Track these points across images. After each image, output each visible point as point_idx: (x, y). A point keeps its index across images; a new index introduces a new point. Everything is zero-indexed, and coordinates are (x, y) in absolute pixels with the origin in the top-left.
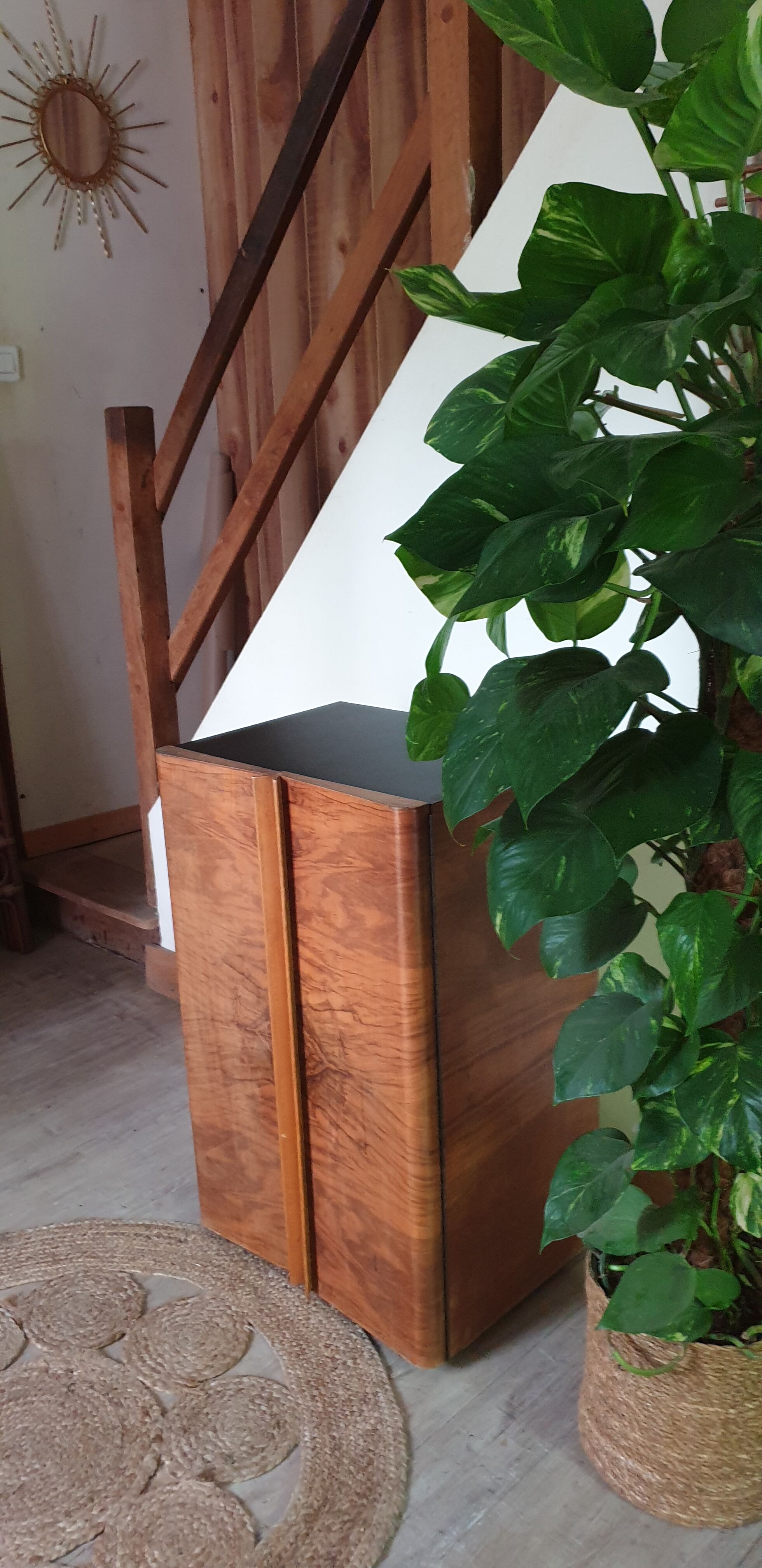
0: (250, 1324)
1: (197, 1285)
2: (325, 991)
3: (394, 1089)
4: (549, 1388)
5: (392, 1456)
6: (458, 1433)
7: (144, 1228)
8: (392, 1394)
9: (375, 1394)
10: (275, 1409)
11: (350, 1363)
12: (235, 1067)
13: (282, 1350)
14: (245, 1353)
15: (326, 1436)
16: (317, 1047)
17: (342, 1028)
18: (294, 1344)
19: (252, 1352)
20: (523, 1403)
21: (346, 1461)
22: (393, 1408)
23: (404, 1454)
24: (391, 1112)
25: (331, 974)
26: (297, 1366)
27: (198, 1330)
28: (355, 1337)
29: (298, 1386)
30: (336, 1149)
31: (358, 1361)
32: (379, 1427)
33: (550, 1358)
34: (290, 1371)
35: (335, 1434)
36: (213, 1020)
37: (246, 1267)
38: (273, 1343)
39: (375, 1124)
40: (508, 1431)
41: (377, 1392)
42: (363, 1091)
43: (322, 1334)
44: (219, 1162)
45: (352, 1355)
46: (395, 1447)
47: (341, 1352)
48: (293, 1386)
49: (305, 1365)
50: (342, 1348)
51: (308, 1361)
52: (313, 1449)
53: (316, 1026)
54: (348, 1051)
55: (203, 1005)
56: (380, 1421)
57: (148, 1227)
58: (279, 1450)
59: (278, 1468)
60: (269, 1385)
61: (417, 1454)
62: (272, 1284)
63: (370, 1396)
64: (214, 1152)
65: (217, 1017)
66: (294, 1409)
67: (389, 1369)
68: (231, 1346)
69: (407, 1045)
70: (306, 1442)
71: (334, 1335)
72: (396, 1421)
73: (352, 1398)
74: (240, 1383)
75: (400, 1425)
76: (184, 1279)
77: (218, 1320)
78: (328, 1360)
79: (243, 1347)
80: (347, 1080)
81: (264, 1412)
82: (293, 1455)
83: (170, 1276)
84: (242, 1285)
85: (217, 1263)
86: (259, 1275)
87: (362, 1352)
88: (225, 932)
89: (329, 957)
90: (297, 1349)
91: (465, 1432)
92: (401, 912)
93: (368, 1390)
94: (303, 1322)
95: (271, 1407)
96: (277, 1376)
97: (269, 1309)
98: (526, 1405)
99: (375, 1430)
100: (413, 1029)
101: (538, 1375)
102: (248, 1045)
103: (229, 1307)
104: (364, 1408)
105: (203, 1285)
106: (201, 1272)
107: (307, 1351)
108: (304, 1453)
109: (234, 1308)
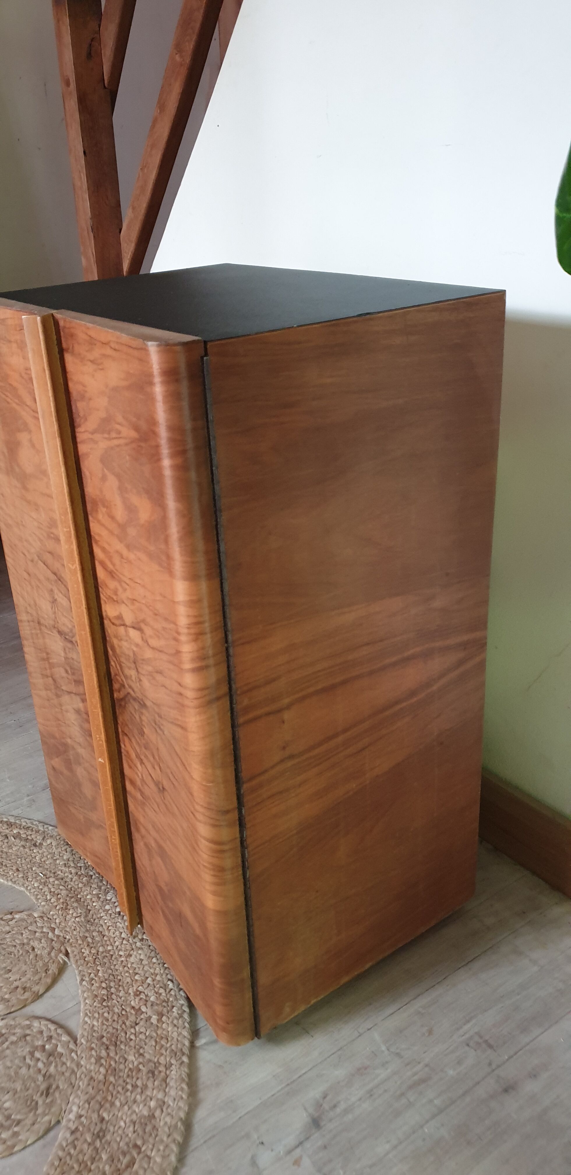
0: (67, 954)
1: (33, 898)
2: (117, 602)
3: (179, 730)
4: (372, 1090)
5: (158, 1160)
6: (247, 1136)
7: (5, 826)
8: (186, 1070)
9: (168, 1066)
10: (52, 1069)
11: (154, 1019)
12: (63, 678)
13: (89, 990)
14: (47, 990)
15: (95, 1116)
16: (118, 668)
17: (135, 649)
18: (104, 985)
19: (59, 988)
20: (335, 1106)
21: (104, 1157)
22: (182, 1089)
23: (173, 1158)
24: (180, 758)
25: (120, 581)
26: (96, 1015)
27: (10, 953)
28: (171, 985)
29: (87, 1041)
30: (142, 785)
31: (164, 1019)
32: (157, 1113)
33: (384, 1048)
34: (86, 1019)
35: (105, 1115)
36: (39, 623)
37: (88, 884)
38: (82, 980)
39: (168, 767)
40: (307, 1145)
41: (171, 1065)
42: (157, 727)
43: (137, 977)
44: (62, 773)
45: (160, 1009)
46: (167, 1146)
47: (149, 1004)
48: (83, 1041)
49: (106, 1015)
50: (152, 999)
51: (110, 1009)
52: (73, 1132)
53: (115, 641)
54: (142, 678)
55: (29, 605)
56: (162, 1104)
57: (10, 825)
58: (36, 1126)
59: (28, 1150)
60: (58, 1034)
61: (191, 1160)
62: (107, 907)
63: (162, 1068)
64: (57, 762)
65: (42, 621)
66: (73, 1072)
67: (195, 1033)
68: (37, 978)
69: (190, 680)
70: (70, 1120)
71: (149, 981)
72: (180, 1108)
73: (141, 1067)
74: (29, 1027)
75: (182, 1115)
76: (22, 889)
77: (36, 944)
78: (133, 1012)
79: (49, 981)
80: (144, 711)
81: (40, 1071)
82: (52, 1134)
83: (10, 883)
84: (75, 905)
85: (61, 875)
86: (98, 895)
87: (173, 1007)
88: (36, 524)
89: (117, 560)
90: (104, 992)
91: (256, 1137)
92: (172, 504)
93: (162, 1060)
94: (123, 959)
95: (48, 1065)
96: (73, 1024)
97: (93, 938)
98: (338, 1110)
99: (152, 1117)
100: (193, 660)
101: (362, 1071)
102: (70, 655)
103: (53, 930)
104: (150, 1084)
105: (37, 899)
106: (41, 883)
107: (114, 997)
108: (62, 1135)
109: (57, 932)
